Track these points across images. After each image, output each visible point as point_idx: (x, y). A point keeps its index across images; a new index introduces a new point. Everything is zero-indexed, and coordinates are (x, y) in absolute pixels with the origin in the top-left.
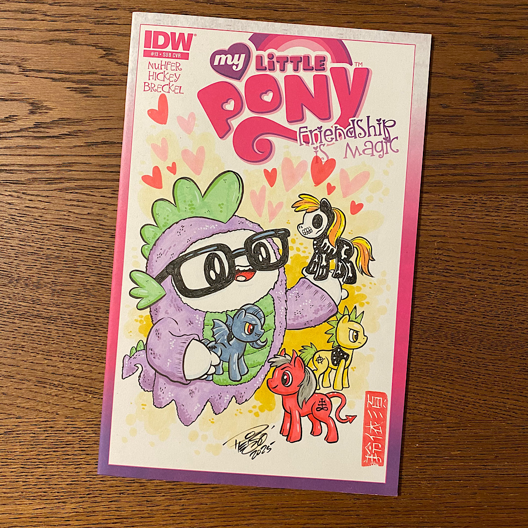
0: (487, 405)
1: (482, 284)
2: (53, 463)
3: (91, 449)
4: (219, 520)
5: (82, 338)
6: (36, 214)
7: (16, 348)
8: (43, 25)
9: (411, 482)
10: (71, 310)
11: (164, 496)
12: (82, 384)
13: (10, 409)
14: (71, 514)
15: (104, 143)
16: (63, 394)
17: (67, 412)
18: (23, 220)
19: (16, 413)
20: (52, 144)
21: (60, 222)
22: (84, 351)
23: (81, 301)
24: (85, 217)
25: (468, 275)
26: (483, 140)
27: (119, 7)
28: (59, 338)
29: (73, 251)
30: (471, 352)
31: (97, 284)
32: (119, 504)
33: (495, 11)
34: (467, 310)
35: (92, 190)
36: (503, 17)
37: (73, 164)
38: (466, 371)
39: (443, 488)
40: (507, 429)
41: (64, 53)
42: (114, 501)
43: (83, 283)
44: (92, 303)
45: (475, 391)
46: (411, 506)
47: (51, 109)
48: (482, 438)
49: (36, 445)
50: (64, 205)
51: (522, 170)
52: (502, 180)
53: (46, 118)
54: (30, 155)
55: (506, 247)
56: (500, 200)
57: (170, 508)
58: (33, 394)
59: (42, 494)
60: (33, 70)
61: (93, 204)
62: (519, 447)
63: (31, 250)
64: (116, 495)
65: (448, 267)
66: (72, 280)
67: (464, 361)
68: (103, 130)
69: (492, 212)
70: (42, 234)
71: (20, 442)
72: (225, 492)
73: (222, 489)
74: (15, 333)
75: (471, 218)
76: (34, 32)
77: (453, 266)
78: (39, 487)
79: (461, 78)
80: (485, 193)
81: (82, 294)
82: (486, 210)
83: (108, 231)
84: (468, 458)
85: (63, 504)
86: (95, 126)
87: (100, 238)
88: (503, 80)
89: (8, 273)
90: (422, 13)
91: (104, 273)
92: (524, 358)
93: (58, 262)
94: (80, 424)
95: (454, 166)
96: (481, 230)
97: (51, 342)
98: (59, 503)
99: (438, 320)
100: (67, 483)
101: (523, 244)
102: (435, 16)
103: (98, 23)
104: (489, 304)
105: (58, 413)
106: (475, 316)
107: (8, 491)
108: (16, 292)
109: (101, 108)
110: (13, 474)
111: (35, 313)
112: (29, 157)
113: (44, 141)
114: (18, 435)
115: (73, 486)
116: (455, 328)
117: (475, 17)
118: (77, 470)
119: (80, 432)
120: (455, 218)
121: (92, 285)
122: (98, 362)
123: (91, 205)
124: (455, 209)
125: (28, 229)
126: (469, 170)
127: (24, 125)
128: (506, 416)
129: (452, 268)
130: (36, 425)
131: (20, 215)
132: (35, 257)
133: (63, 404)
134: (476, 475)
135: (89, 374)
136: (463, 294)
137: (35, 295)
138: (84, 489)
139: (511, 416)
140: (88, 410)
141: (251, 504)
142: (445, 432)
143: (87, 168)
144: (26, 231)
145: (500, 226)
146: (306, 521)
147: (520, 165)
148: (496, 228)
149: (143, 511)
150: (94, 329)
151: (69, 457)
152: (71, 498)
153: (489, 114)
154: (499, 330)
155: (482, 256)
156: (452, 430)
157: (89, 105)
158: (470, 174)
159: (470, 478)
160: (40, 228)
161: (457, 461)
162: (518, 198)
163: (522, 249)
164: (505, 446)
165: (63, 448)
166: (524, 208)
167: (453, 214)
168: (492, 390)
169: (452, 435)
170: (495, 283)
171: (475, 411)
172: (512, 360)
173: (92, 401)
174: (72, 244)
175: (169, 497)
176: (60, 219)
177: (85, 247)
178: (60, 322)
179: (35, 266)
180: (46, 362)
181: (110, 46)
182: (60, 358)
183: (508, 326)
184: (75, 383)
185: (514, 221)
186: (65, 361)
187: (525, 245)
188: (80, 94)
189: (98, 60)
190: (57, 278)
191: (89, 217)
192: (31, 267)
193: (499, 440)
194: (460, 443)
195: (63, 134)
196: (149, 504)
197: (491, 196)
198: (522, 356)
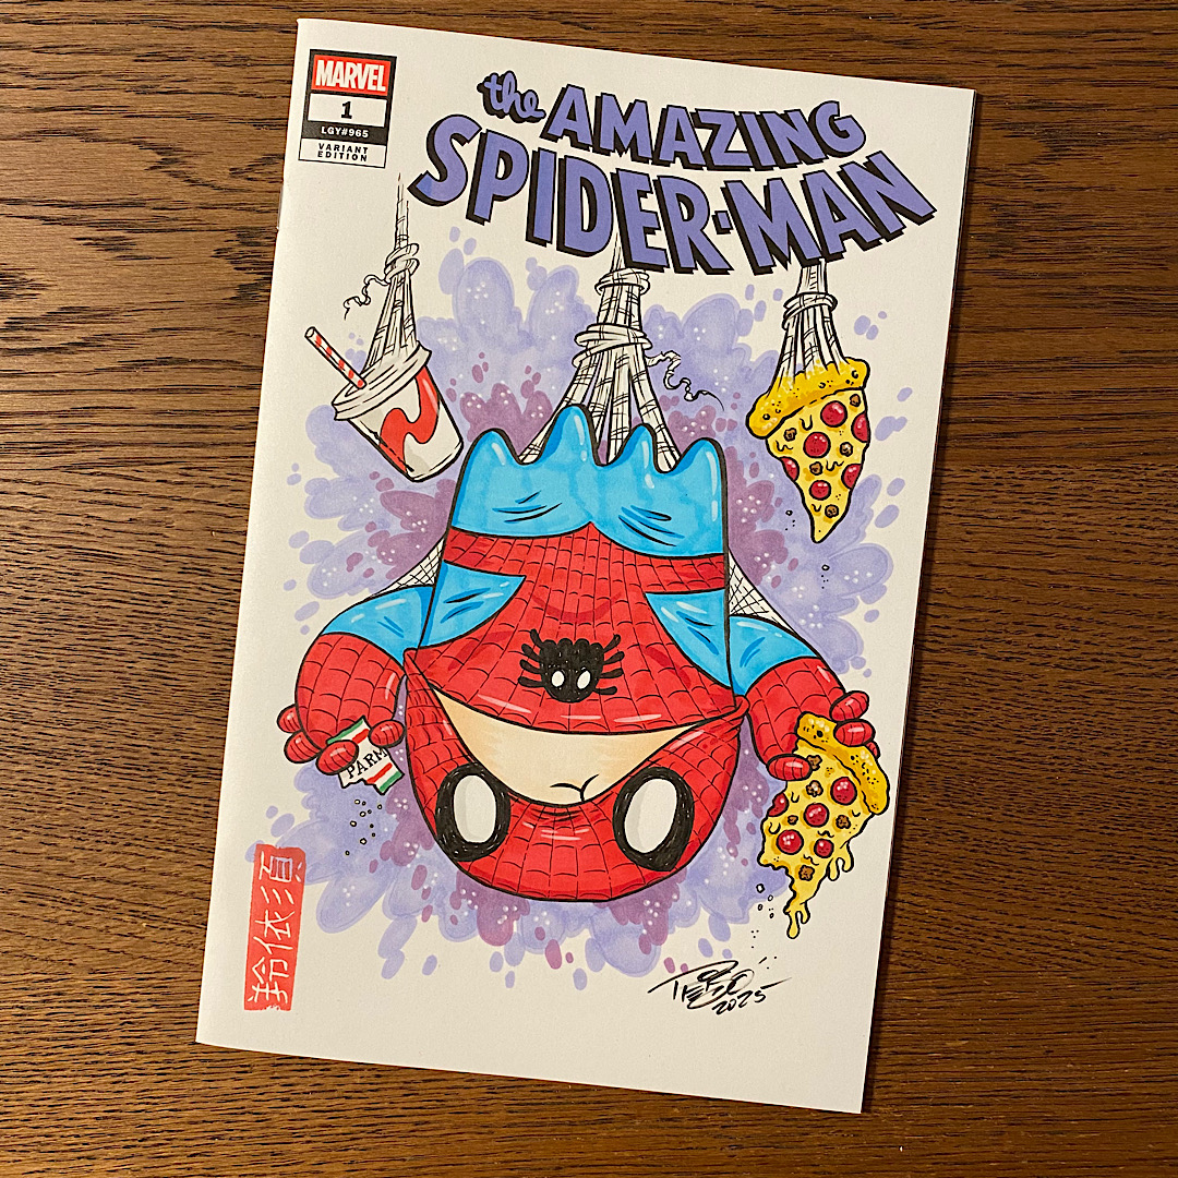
0: (1027, 938)
1: (1013, 666)
2: (64, 1073)
3: (147, 1040)
5: (122, 797)
6: (16, 523)
8: (23, 98)
10: (98, 736)
11: (308, 1142)
12: (124, 898)
15: (163, 362)
16: (84, 921)
17: (93, 960)
20: (48, 366)
21: (70, 540)
22: (127, 825)
23: (118, 716)
24: (124, 527)
25: (982, 647)
26: (1015, 343)
27: (189, 54)
28: (73, 796)
29: (98, 603)
30: (989, 819)
31: (151, 676)
32: (210, 1162)
33: (1042, 47)
34: (981, 727)
35: (137, 468)
36: (1058, 60)
37: (96, 411)
38: (978, 862)
39: (929, 1122)
40: (1071, 990)
41: (70, 160)
42: (200, 1154)
43: (122, 675)
44: (143, 719)
45: (1000, 906)
46: (858, 1163)
47: (42, 287)
48: (1015, 1010)
49: (26, 1033)
50: (77, 502)
51: (1105, 408)
52: (1060, 432)
53: (32, 309)
55: (1070, 583)
56: (1055, 477)
57: (323, 1168)
58: (18, 921)
59: (42, 1139)
61: (141, 499)
62: (1099, 1030)
64: (205, 1141)
65: (936, 630)
66: (98, 668)
67: (975, 840)
68: (160, 333)
69: (1037, 503)
70: (29, 566)
72: (444, 1132)
73: (437, 1125)
75: (987, 518)
77: (948, 628)
78: (36, 1125)
80: (1020, 462)
81: (120, 699)
82: (1022, 501)
83: (175, 558)
84: (984, 1056)
85: (89, 1162)
87: (156, 575)
88: (1061, 205)
90: (873, 54)
91: (168, 652)
92: (1109, 831)
93: (65, 628)
94: (122, 986)
96: (1013, 547)
97: (53, 805)
98: (79, 1158)
100: (96, 1115)
101: (1106, 575)
102: (905, 61)
103: (143, 91)
104: (1029, 712)
105: (74, 961)
106: (999, 739)
109: (155, 282)
111: (19, 742)
113: (30, 359)
115: (110, 1121)
116: (954, 765)
117: (995, 62)
118: (118, 1087)
119: (122, 1004)
120: (951, 519)
121: (143, 678)
122: (158, 849)
123: (135, 500)
124: (952, 500)
126: (983, 410)
128: (1069, 962)
129: (946, 632)
130: (26, 989)
132: (14, 618)
135: (140, 877)
136: (973, 690)
137: (18, 701)
138: (133, 1129)
139: (1079, 961)
140: (140, 955)
141: (501, 1159)
142: (934, 998)
143: (122, 418)
145: (1055, 536)
147: (1100, 398)
148: (1046, 541)
150: (150, 777)
151: (99, 1058)
152: (105, 1148)
153: (1027, 282)
154: (1053, 771)
155: (1015, 604)
156: (949, 994)
157: (128, 277)
158: (987, 419)
159: (988, 1099)
160: (24, 554)
161: (959, 1063)
162: (1095, 473)
163: (1105, 588)
164: (1068, 1028)
165: (85, 1038)
166: (1109, 494)
167: (948, 511)
168: (1037, 904)
169: (948, 1004)
170: (1043, 664)
171: (1000, 951)
172: (1082, 837)
173: (149, 934)
174: (96, 587)
175: (320, 1144)
176: (68, 532)
177: (125, 594)
178: (74, 763)
179: (16, 637)
180: (43, 850)
181: (171, 142)
182: (75, 842)
183: (1073, 760)
184: (110, 896)
185: (1089, 524)
186: (87, 847)
187: (1111, 577)
188: (107, 253)
189: (144, 175)
190: (66, 665)
191: (132, 528)
192: (8, 640)
193: (1054, 1015)
194: (967, 1022)
195: (72, 344)
196: (278, 1160)
197: (1034, 469)
198: (1105, 827)
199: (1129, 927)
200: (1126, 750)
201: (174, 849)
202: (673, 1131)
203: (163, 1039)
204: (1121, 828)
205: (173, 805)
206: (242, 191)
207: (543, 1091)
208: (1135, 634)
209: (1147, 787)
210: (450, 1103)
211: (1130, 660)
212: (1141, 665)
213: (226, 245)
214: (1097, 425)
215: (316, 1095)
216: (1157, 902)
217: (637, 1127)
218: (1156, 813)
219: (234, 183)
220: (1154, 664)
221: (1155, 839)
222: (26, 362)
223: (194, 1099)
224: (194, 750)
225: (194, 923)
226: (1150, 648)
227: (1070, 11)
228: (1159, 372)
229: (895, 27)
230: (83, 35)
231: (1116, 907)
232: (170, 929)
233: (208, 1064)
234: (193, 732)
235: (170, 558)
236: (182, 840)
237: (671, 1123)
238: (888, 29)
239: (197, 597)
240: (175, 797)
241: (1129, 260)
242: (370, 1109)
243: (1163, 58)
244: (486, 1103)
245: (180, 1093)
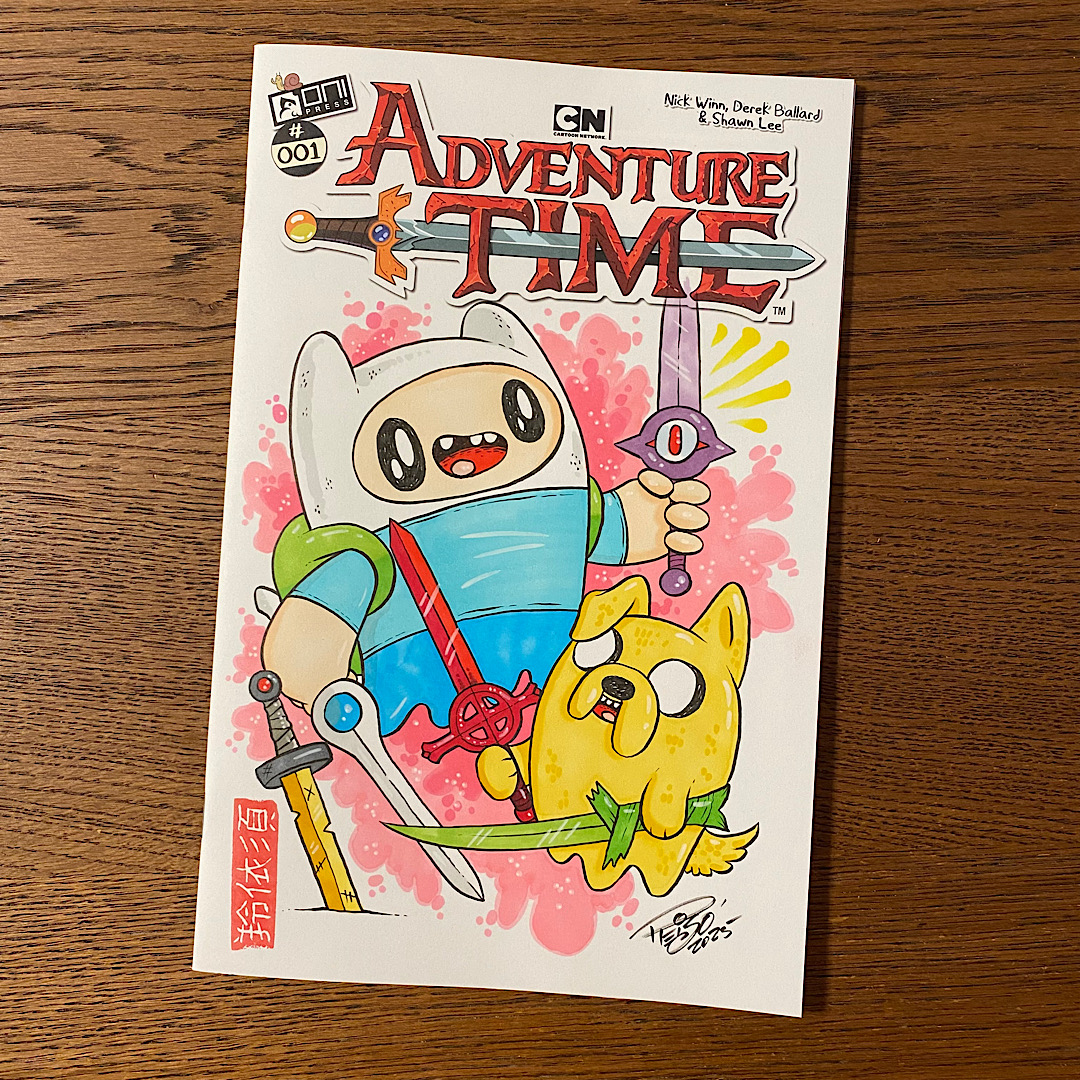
0: (899, 821)
1: (875, 574)
2: (28, 970)
3: (103, 937)
4: (366, 1071)
5: (77, 715)
11: (252, 1027)
12: (80, 807)
14: (67, 1072)
15: (109, 325)
16: (44, 829)
17: (54, 865)
20: (6, 332)
21: (28, 485)
22: (82, 740)
23: (72, 642)
24: (76, 473)
25: (847, 558)
26: (865, 285)
27: (127, 55)
28: (33, 716)
29: (53, 542)
31: (102, 605)
32: (162, 1048)
33: (879, 25)
34: (847, 629)
35: (87, 420)
36: (895, 36)
37: (49, 370)
38: (851, 752)
40: (941, 867)
41: (23, 150)
42: (153, 1041)
43: (75, 606)
44: (95, 645)
45: (873, 792)
46: (752, 1032)
48: (891, 887)
50: (33, 452)
51: (949, 341)
52: (909, 363)
55: (924, 498)
56: (907, 403)
57: (266, 1050)
59: (9, 1031)
61: (91, 447)
64: (157, 1029)
66: (54, 599)
67: (847, 732)
68: (105, 300)
69: (891, 427)
72: (374, 1014)
73: (367, 1008)
80: (874, 391)
81: (75, 627)
82: (877, 425)
83: (122, 499)
84: (861, 930)
85: (51, 1051)
86: (88, 292)
87: (105, 515)
88: (901, 162)
90: (730, 36)
91: (116, 584)
92: (969, 721)
93: (25, 564)
94: (80, 888)
96: (870, 467)
97: (16, 725)
98: (43, 1048)
100: (58, 1008)
101: (955, 489)
102: (759, 41)
103: (88, 88)
104: (891, 615)
105: (36, 867)
106: (865, 640)
109: (100, 255)
115: (71, 1013)
117: (838, 39)
118: (77, 981)
119: (80, 905)
121: (94, 607)
122: (111, 762)
123: (86, 449)
128: (937, 841)
134: (880, 964)
135: (95, 788)
138: (92, 1019)
139: (947, 840)
140: (95, 859)
141: (426, 1038)
143: (75, 376)
145: (908, 456)
146: (541, 1069)
148: (900, 460)
149: (212, 1059)
150: (102, 697)
151: (59, 955)
152: (67, 1038)
153: (874, 231)
154: (916, 667)
155: (874, 518)
157: (77, 251)
159: (869, 971)
161: (841, 937)
162: (942, 399)
163: (956, 501)
164: (938, 902)
165: (47, 937)
166: (955, 416)
168: (907, 790)
170: (902, 571)
171: (874, 833)
172: (944, 727)
173: (103, 840)
174: (52, 528)
175: (263, 1029)
176: (26, 479)
177: (77, 533)
178: (33, 685)
180: (7, 766)
181: (113, 132)
182: (35, 758)
183: (933, 658)
184: (67, 806)
185: (937, 444)
186: (46, 762)
187: (961, 492)
188: (57, 231)
189: (89, 161)
190: (25, 598)
191: (83, 473)
193: (926, 891)
194: (847, 900)
195: (27, 312)
196: (224, 1045)
197: (886, 397)
198: (965, 718)
199: (990, 808)
200: (981, 647)
201: (124, 761)
202: (582, 1008)
203: (118, 936)
204: (979, 718)
205: (122, 721)
206: (176, 172)
208: (984, 541)
209: (1002, 680)
211: (982, 566)
212: (991, 570)
213: (163, 221)
214: (942, 356)
216: (1016, 784)
217: (550, 1005)
218: (1011, 704)
219: (170, 166)
220: (1002, 568)
221: (1010, 727)
223: (146, 990)
224: (141, 671)
225: (144, 828)
226: (999, 554)
228: (996, 307)
229: (748, 12)
230: (35, 41)
231: (977, 790)
232: (123, 835)
233: (159, 958)
234: (140, 655)
235: (117, 499)
236: (133, 753)
237: (581, 1001)
238: (742, 14)
239: (142, 534)
240: (125, 714)
241: (964, 209)
242: (306, 995)
243: (986, 32)
245: (134, 985)
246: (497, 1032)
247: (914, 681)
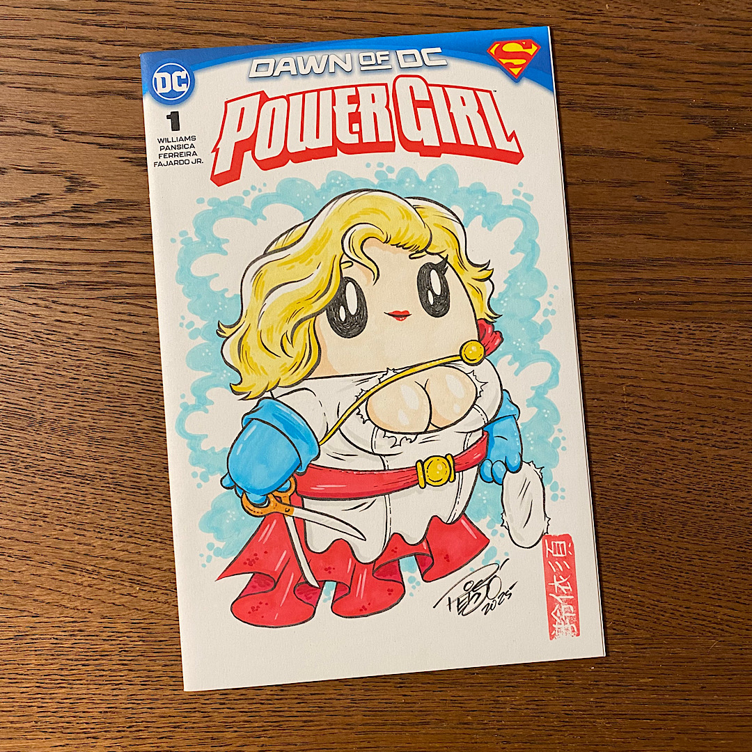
0: (691, 615)
1: (686, 445)
2: (81, 682)
3: (136, 663)
5: (128, 506)
6: (70, 332)
7: (35, 518)
8: (90, 71)
9: (582, 720)
10: (115, 467)
11: (236, 731)
12: (126, 571)
13: (23, 603)
16: (99, 585)
17: (105, 612)
18: (52, 339)
19: (32, 609)
20: (96, 235)
21: (104, 343)
22: (130, 524)
23: (128, 455)
24: (139, 337)
25: (668, 433)
26: (692, 248)
28: (97, 505)
29: (120, 384)
31: (151, 430)
32: (172, 742)
33: (712, 71)
34: (665, 481)
35: (149, 301)
36: (722, 80)
37: (125, 264)
38: (662, 566)
39: (628, 730)
40: (718, 649)
41: (117, 109)
42: (166, 738)
43: (132, 429)
44: (144, 458)
45: (675, 594)
47: (95, 186)
48: (683, 660)
49: (58, 655)
50: (110, 320)
51: (745, 290)
52: (718, 303)
53: (88, 199)
54: (64, 249)
55: (721, 395)
56: (714, 330)
57: (245, 749)
58: (58, 583)
59: (65, 724)
60: (73, 132)
61: (151, 320)
62: (734, 675)
63: (60, 381)
64: (169, 729)
65: (640, 421)
66: (117, 424)
67: (660, 552)
69: (703, 345)
70: (77, 358)
71: (36, 651)
72: (322, 727)
73: (318, 723)
74: (34, 497)
75: (673, 353)
76: (77, 80)
77: (647, 420)
78: (61, 715)
79: (663, 161)
80: (694, 320)
81: (131, 444)
82: (694, 344)
84: (662, 689)
85: (94, 740)
88: (721, 166)
89: (27, 412)
90: (612, 70)
92: (743, 549)
93: (98, 398)
94: (122, 627)
95: (651, 282)
96: (687, 371)
97: (84, 510)
98: (88, 738)
99: (626, 494)
100: (100, 710)
101: (744, 391)
102: (629, 75)
104: (695, 473)
105: (92, 611)
106: (677, 490)
107: (16, 719)
108: (38, 439)
110: (24, 695)
111: (65, 469)
112: (63, 252)
113: (85, 230)
114: (33, 641)
115: (109, 714)
116: (649, 505)
117: (683, 78)
118: (115, 692)
119: (121, 639)
120: (651, 353)
121: (145, 431)
122: (149, 540)
123: (147, 320)
124: (652, 341)
125: (58, 352)
126: (672, 287)
127: (57, 207)
128: (717, 631)
129: (646, 422)
130: (60, 627)
131: (48, 332)
132: (66, 391)
133: (99, 598)
134: (673, 713)
135: (136, 557)
136: (660, 459)
137: (64, 444)
138: (124, 720)
139: (723, 630)
140: (134, 607)
141: (358, 746)
142: (633, 651)
143: (143, 269)
144: (56, 355)
145: (713, 366)
147: (742, 283)
148: (708, 368)
150: (146, 494)
151: (104, 673)
152: (105, 731)
153: (701, 211)
154: (709, 510)
155: (688, 407)
156: (642, 649)
158: (674, 293)
159: (665, 717)
160: (75, 351)
161: (648, 693)
162: (738, 328)
163: (743, 399)
164: (716, 673)
165: (96, 660)
166: (746, 341)
167: (649, 348)
168: (698, 594)
169: (641, 655)
170: (705, 444)
171: (674, 623)
172: (726, 552)
173: (140, 594)
174: (120, 374)
175: (243, 733)
176: (104, 339)
177: (137, 378)
178: (98, 483)
179: (66, 403)
180: (76, 538)
182: (96, 534)
183: (722, 505)
184: (117, 569)
185: (733, 359)
186: (104, 537)
187: (747, 393)
188: (137, 167)
190: (97, 421)
191: (145, 338)
192: (61, 404)
193: (707, 664)
194: (652, 667)
195: (112, 222)
196: (215, 743)
197: (702, 324)
198: (740, 547)
201: (159, 540)
202: (466, 731)
203: (147, 662)
205: (160, 512)
207: (386, 703)
210: (327, 709)
214: (741, 300)
215: (242, 701)
217: (444, 728)
222: (83, 232)
223: (163, 702)
225: (170, 588)
227: (730, 51)
229: (624, 55)
230: (131, 35)
231: (746, 597)
232: (154, 592)
233: (174, 679)
237: (466, 726)
238: (620, 56)
240: (162, 508)
242: (275, 711)
244: (350, 709)
245: (155, 697)
246: (407, 745)
247: (709, 520)
